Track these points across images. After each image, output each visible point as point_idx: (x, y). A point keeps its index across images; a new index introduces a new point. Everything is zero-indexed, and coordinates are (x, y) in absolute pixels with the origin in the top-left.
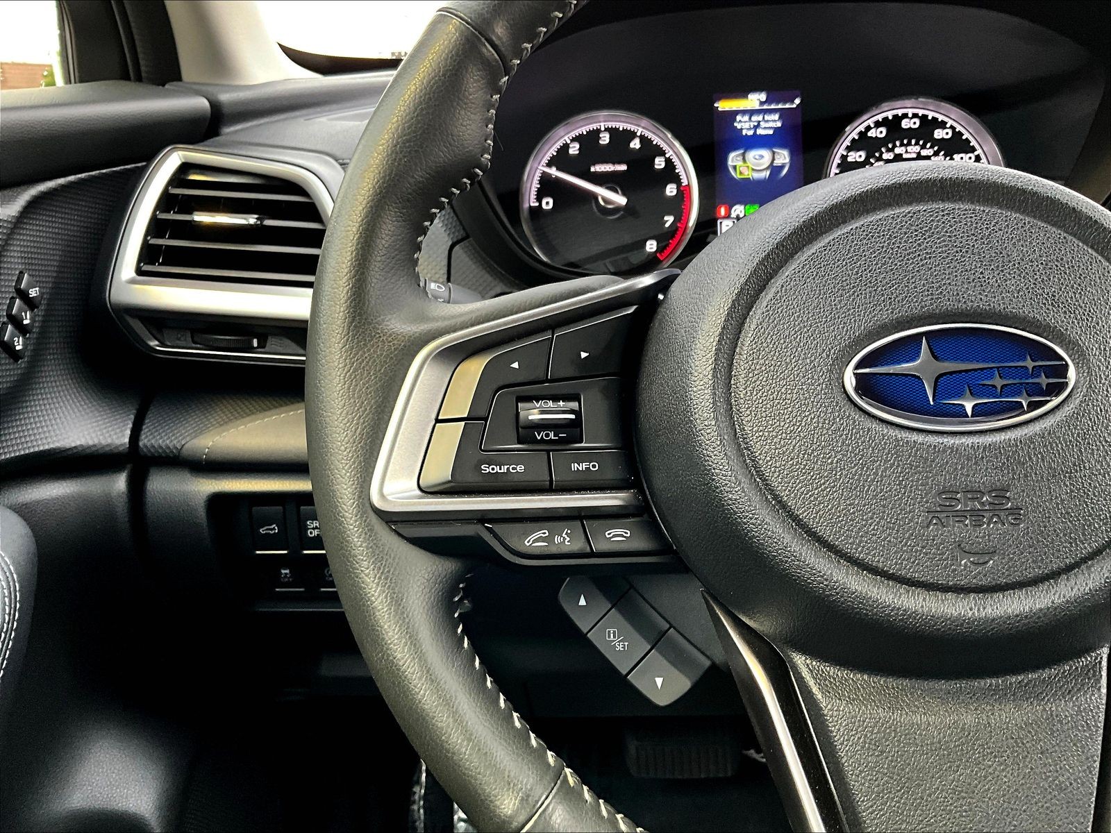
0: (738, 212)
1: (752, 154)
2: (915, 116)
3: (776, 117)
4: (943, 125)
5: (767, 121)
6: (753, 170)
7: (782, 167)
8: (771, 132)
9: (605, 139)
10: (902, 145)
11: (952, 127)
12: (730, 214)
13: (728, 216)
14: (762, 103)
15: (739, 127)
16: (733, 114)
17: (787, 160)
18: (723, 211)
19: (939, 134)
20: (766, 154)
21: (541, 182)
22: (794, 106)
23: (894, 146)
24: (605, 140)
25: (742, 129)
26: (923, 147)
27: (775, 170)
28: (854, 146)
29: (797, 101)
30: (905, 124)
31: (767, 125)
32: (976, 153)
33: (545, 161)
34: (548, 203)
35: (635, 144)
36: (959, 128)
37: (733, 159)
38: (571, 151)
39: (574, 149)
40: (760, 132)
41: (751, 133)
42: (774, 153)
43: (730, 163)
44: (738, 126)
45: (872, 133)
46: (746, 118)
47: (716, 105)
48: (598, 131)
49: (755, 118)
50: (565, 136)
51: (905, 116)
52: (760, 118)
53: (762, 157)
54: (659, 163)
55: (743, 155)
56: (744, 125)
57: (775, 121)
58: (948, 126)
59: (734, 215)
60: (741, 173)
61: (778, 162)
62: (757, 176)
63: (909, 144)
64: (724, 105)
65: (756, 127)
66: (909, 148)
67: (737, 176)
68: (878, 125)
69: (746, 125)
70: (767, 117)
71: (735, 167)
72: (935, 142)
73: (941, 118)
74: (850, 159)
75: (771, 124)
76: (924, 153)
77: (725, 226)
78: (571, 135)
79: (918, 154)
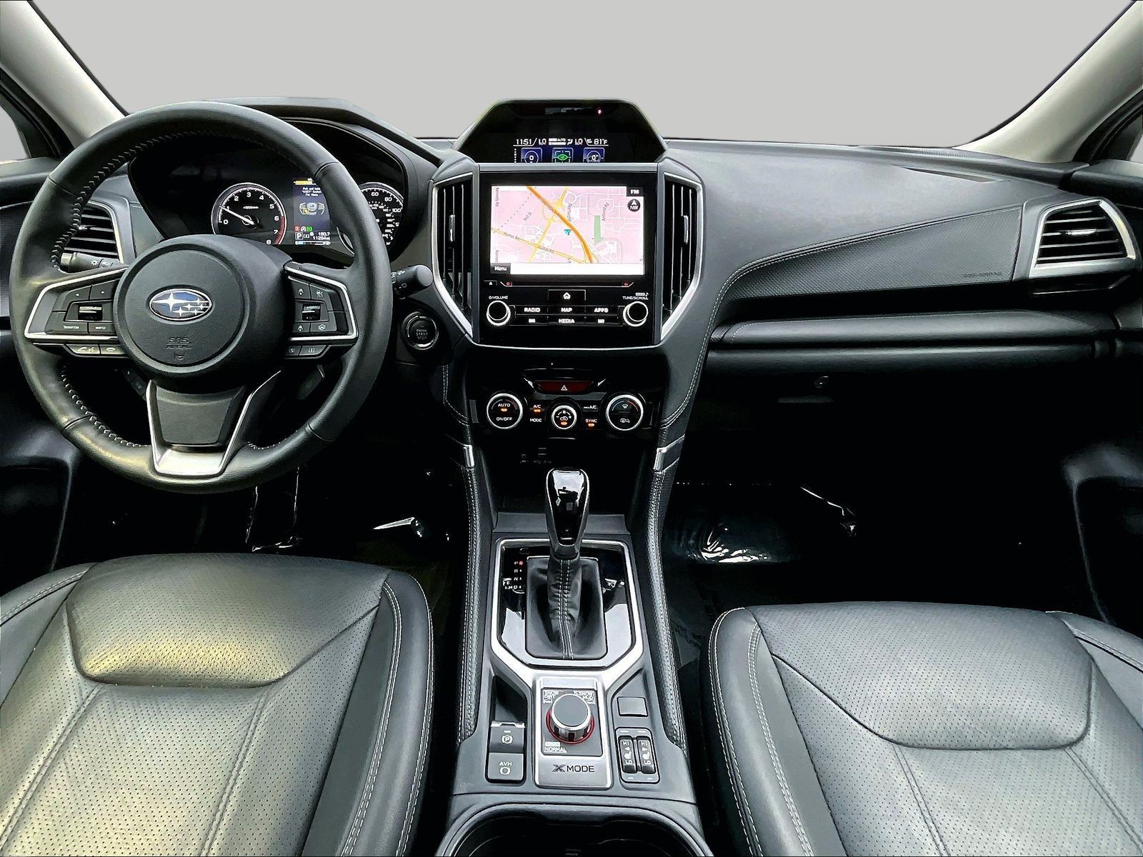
0: (304, 229)
1: (309, 205)
2: (377, 191)
4: (388, 195)
6: (310, 211)
7: (321, 211)
8: (317, 195)
9: (249, 195)
11: (392, 196)
12: (300, 230)
16: (301, 187)
17: (324, 208)
18: (297, 228)
19: (387, 199)
20: (315, 204)
21: (222, 212)
25: (305, 194)
26: (380, 205)
27: (318, 211)
30: (373, 194)
33: (224, 203)
34: (226, 222)
35: (262, 198)
36: (395, 197)
37: (302, 206)
38: (235, 200)
40: (312, 195)
41: (309, 195)
42: (318, 204)
43: (301, 208)
44: (304, 192)
46: (307, 188)
47: (294, 182)
48: (246, 191)
49: (310, 189)
50: (233, 192)
51: (373, 191)
52: (312, 189)
53: (313, 206)
54: (272, 206)
55: (306, 204)
59: (302, 230)
61: (320, 208)
62: (311, 214)
63: (374, 203)
64: (298, 183)
65: (310, 193)
67: (303, 213)
69: (307, 192)
70: (315, 188)
71: (302, 210)
72: (385, 203)
73: (388, 192)
75: (317, 192)
76: (380, 207)
77: (298, 235)
78: (235, 192)
79: (378, 208)
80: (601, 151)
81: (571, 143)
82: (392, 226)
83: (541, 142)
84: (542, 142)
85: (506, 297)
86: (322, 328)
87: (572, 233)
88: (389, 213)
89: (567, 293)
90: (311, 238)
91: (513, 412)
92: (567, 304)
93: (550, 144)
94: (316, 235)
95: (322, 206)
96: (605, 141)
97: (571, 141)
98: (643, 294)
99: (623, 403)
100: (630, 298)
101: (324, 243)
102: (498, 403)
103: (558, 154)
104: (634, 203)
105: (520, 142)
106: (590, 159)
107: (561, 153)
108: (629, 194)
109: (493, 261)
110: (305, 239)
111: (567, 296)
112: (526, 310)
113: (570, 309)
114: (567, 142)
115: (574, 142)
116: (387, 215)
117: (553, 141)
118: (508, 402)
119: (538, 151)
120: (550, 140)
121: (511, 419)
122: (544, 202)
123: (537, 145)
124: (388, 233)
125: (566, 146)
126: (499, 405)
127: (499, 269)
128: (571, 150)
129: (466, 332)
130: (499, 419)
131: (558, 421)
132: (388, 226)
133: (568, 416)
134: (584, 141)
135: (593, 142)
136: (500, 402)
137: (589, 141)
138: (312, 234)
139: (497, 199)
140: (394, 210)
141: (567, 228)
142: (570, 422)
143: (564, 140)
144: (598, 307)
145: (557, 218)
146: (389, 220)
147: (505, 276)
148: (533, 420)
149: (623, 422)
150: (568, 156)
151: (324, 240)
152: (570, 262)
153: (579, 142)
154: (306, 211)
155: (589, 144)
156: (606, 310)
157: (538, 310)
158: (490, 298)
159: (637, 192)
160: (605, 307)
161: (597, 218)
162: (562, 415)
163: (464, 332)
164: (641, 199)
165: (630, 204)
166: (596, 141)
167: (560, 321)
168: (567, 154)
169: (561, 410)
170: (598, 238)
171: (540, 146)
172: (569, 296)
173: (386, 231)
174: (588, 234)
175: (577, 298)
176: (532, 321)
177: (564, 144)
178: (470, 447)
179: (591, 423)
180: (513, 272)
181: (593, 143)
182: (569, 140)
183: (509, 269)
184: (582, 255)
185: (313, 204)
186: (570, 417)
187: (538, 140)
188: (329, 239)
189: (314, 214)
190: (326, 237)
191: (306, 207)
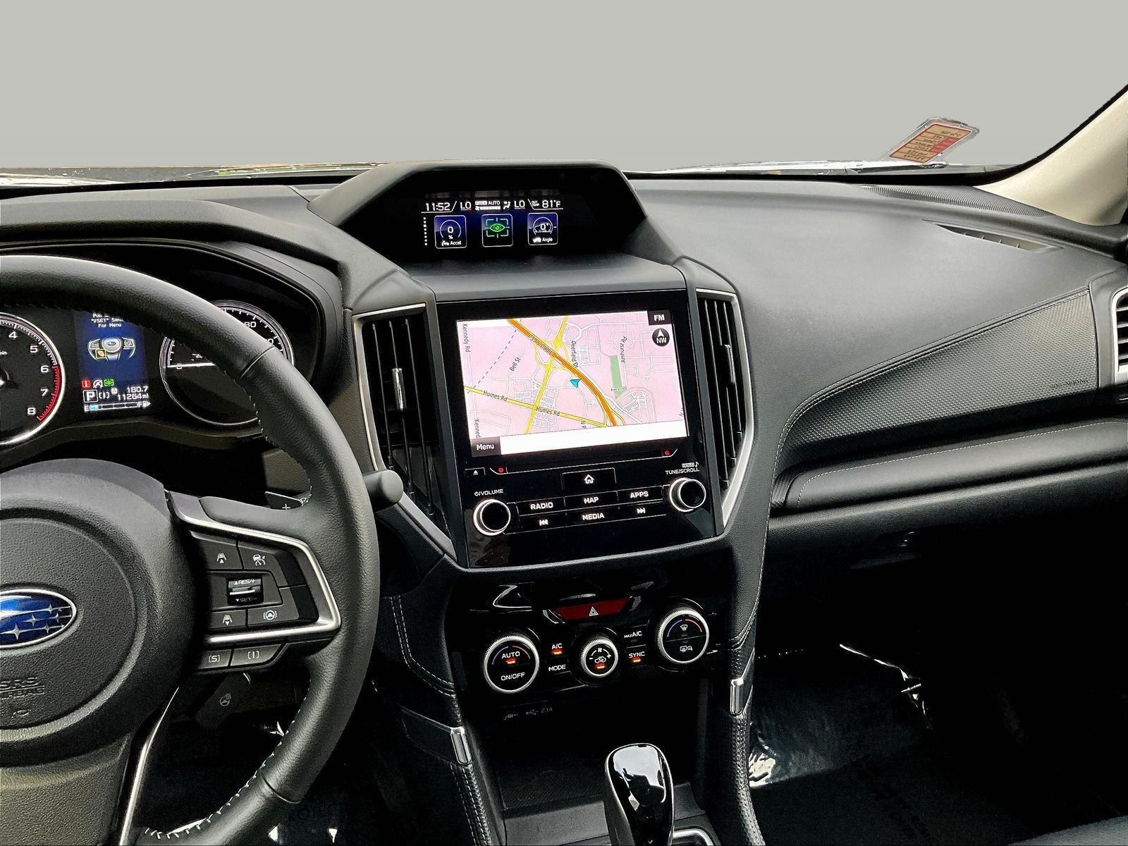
0: (98, 384)
1: (106, 342)
4: (249, 318)
6: (107, 352)
7: (130, 351)
8: (120, 325)
11: (257, 320)
12: (92, 385)
13: (91, 387)
17: (134, 346)
18: (86, 384)
20: (118, 341)
25: (97, 324)
27: (124, 352)
32: (275, 338)
35: (13, 335)
36: (261, 321)
37: (92, 345)
40: (111, 324)
41: (104, 325)
42: (123, 341)
43: (90, 348)
44: (95, 321)
53: (114, 343)
54: (34, 349)
55: (100, 342)
56: (98, 319)
59: (95, 386)
60: (99, 356)
61: (127, 347)
62: (110, 357)
65: (108, 323)
67: (96, 358)
69: (101, 321)
71: (94, 352)
73: (248, 313)
77: (90, 395)
80: (552, 218)
81: (508, 206)
83: (464, 206)
84: (466, 206)
85: (501, 491)
86: (270, 616)
87: (581, 383)
89: (588, 476)
90: (114, 398)
91: (525, 663)
92: (590, 490)
93: (477, 208)
94: (123, 390)
95: (131, 343)
96: (558, 203)
97: (507, 205)
98: (691, 464)
99: (681, 624)
100: (676, 472)
101: (139, 404)
102: (501, 654)
103: (490, 223)
104: (660, 334)
105: (431, 209)
106: (538, 229)
107: (495, 222)
108: (652, 322)
109: (472, 436)
110: (101, 401)
111: (589, 480)
112: (533, 507)
113: (596, 499)
114: (502, 205)
115: (512, 204)
117: (481, 206)
118: (515, 650)
119: (460, 220)
120: (477, 203)
121: (523, 674)
122: (537, 342)
123: (457, 210)
125: (502, 211)
126: (504, 656)
127: (484, 448)
128: (509, 218)
129: (445, 552)
130: (506, 678)
131: (591, 665)
133: (604, 654)
134: (527, 204)
135: (541, 204)
136: (505, 652)
137: (534, 204)
138: (114, 391)
139: (466, 341)
141: (575, 377)
142: (609, 663)
143: (498, 202)
144: (634, 491)
145: (558, 364)
147: (494, 458)
148: (553, 668)
149: (684, 650)
150: (505, 224)
151: (138, 400)
152: (584, 427)
153: (520, 205)
154: (101, 353)
155: (536, 207)
156: (646, 494)
157: (550, 505)
158: (477, 494)
159: (662, 317)
160: (643, 490)
161: (613, 359)
162: (597, 655)
163: (441, 552)
164: (669, 328)
165: (655, 337)
166: (545, 203)
167: (584, 517)
168: (504, 223)
169: (595, 647)
170: (618, 388)
171: (463, 213)
172: (592, 479)
174: (604, 385)
175: (603, 481)
176: (544, 522)
177: (499, 208)
178: (462, 730)
179: (636, 657)
180: (506, 450)
181: (540, 206)
182: (505, 203)
183: (497, 446)
184: (599, 415)
185: (114, 340)
186: (609, 656)
187: (458, 205)
188: (146, 396)
189: (116, 356)
190: (142, 393)
191: (100, 347)
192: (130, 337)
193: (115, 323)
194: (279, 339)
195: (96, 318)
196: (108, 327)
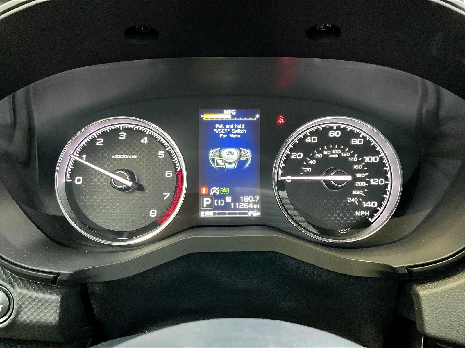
0: (215, 191)
1: (225, 152)
2: (338, 128)
3: (243, 126)
4: (357, 136)
5: (237, 129)
6: (226, 162)
7: (246, 161)
8: (239, 136)
10: (328, 149)
11: (364, 137)
12: (209, 192)
13: (208, 194)
14: (233, 116)
15: (217, 132)
16: (213, 123)
17: (250, 156)
18: (204, 190)
19: (354, 142)
20: (235, 151)
21: (74, 165)
22: (256, 119)
23: (323, 150)
24: (123, 137)
25: (219, 134)
26: (343, 151)
27: (241, 163)
28: (295, 148)
29: (258, 116)
30: (331, 134)
31: (236, 131)
32: (380, 156)
33: (78, 150)
34: (79, 180)
35: (145, 140)
36: (368, 138)
37: (213, 154)
38: (98, 144)
39: (100, 142)
40: (231, 136)
41: (225, 136)
42: (241, 151)
43: (210, 157)
45: (308, 140)
46: (222, 126)
47: (202, 116)
48: (118, 130)
49: (227, 126)
50: (95, 132)
51: (331, 128)
52: (232, 126)
53: (232, 153)
54: (161, 154)
55: (219, 151)
56: (220, 130)
57: (241, 129)
58: (361, 136)
59: (212, 193)
60: (218, 164)
61: (243, 158)
62: (228, 166)
63: (333, 148)
64: (207, 117)
65: (229, 133)
66: (334, 151)
67: (214, 166)
68: (312, 134)
69: (222, 131)
70: (236, 126)
71: (213, 160)
72: (352, 147)
73: (356, 131)
74: (292, 157)
75: (239, 131)
76: (344, 154)
77: (206, 201)
78: (100, 132)
79: (340, 155)
82: (363, 184)
88: (358, 163)
90: (227, 206)
94: (236, 199)
95: (247, 154)
101: (250, 214)
110: (217, 208)
116: (356, 167)
124: (359, 196)
132: (358, 184)
138: (229, 199)
140: (367, 159)
146: (359, 175)
151: (249, 209)
154: (220, 162)
173: (355, 192)
185: (233, 150)
188: (257, 206)
189: (232, 166)
190: (254, 203)
191: (220, 156)
192: (247, 147)
193: (235, 134)
194: (384, 158)
195: (218, 128)
196: (228, 136)
